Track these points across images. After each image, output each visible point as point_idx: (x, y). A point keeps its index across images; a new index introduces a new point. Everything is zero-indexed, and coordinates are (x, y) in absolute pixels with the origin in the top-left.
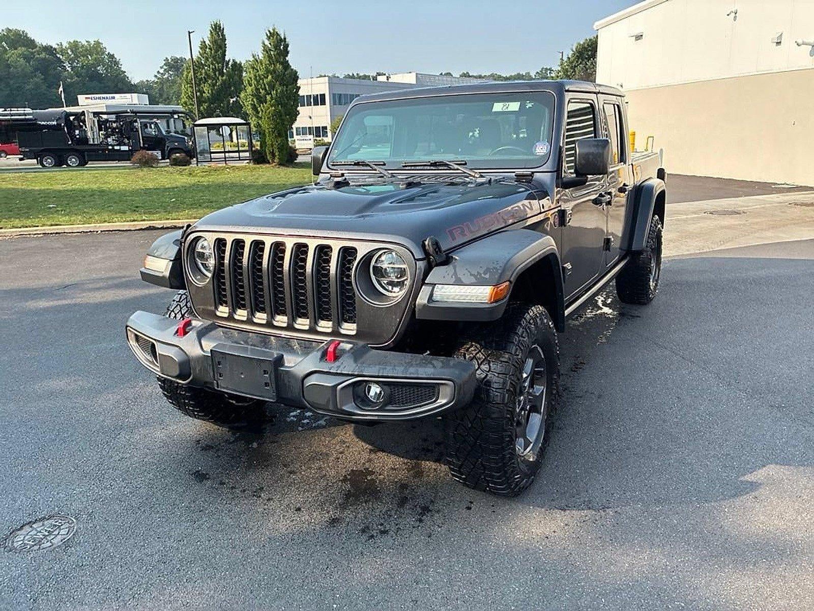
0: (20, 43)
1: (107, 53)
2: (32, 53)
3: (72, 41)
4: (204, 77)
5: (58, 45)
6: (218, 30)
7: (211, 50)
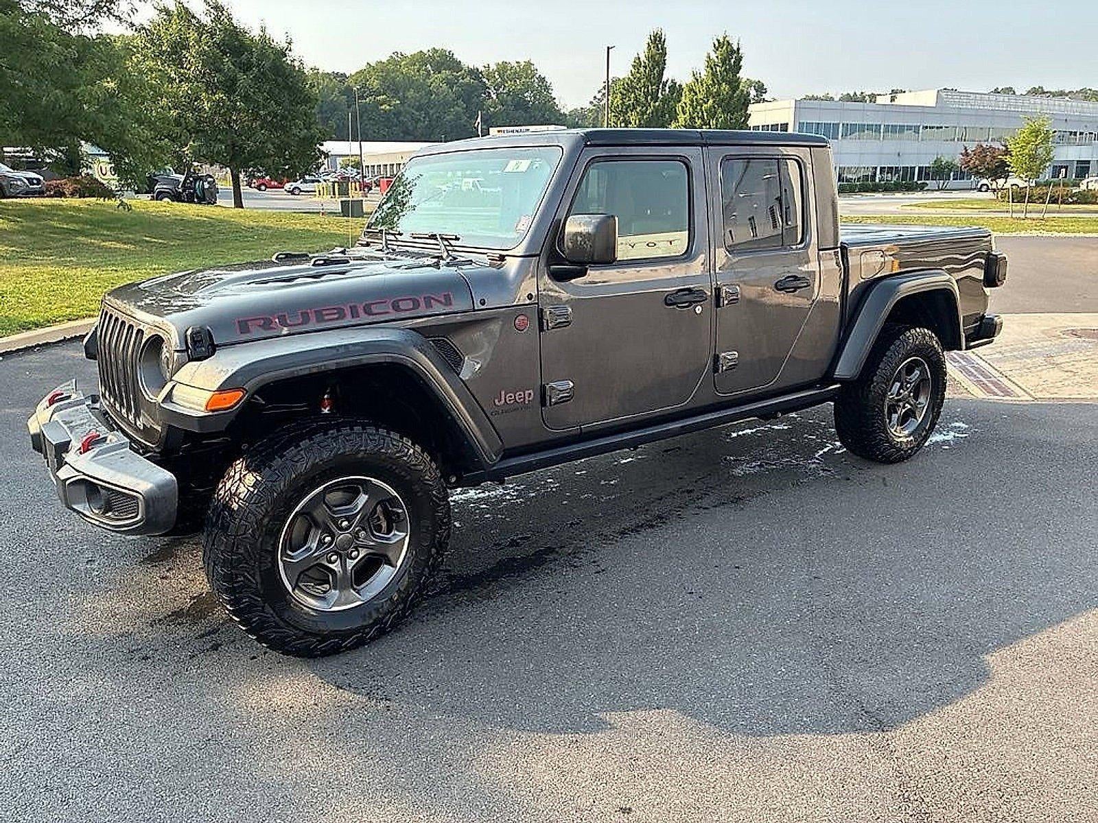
0: (445, 66)
1: (537, 76)
2: (457, 78)
3: (500, 63)
4: (633, 103)
5: (485, 67)
6: (657, 42)
7: (646, 68)
